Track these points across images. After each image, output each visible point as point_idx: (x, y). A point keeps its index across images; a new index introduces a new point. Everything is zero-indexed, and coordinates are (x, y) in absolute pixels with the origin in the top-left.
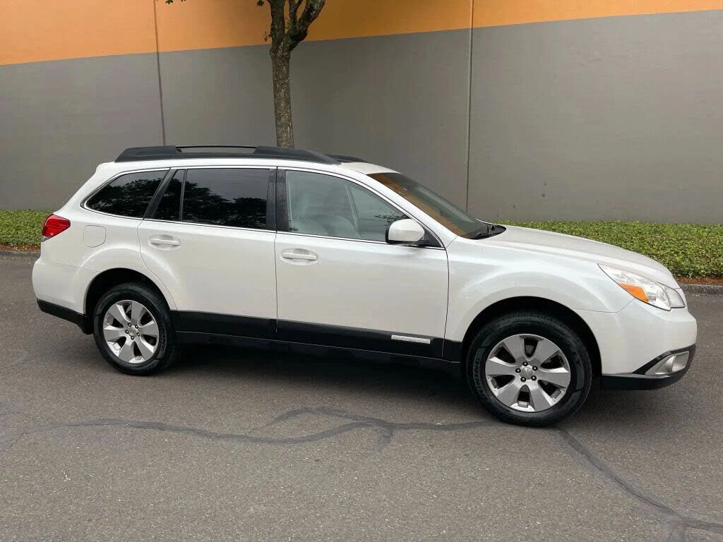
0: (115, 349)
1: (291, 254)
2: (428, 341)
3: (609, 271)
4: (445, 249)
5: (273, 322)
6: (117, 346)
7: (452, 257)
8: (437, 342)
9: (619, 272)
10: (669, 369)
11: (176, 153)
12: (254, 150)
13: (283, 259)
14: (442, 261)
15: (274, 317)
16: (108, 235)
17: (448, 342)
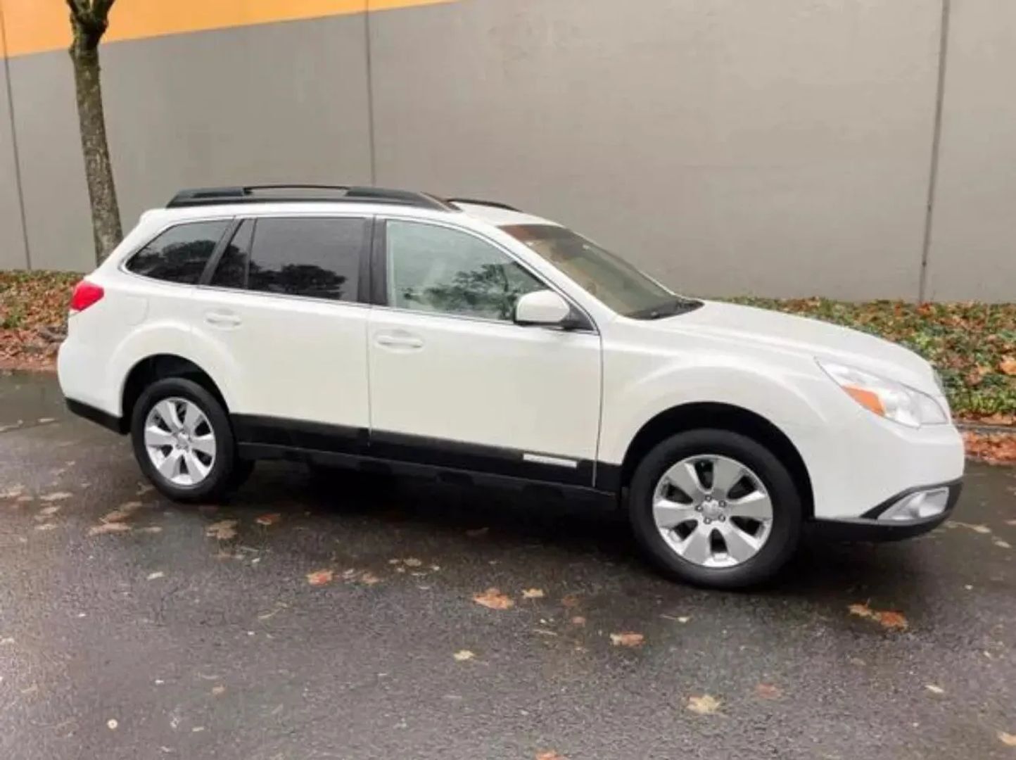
0: (157, 459)
1: (389, 338)
2: (574, 464)
3: (831, 369)
4: (599, 334)
5: (364, 431)
6: (160, 454)
7: (608, 345)
8: (585, 465)
9: (845, 370)
10: (914, 513)
11: (243, 195)
12: (345, 192)
13: (377, 345)
14: (593, 350)
15: (365, 425)
16: (150, 309)
17: (602, 466)
